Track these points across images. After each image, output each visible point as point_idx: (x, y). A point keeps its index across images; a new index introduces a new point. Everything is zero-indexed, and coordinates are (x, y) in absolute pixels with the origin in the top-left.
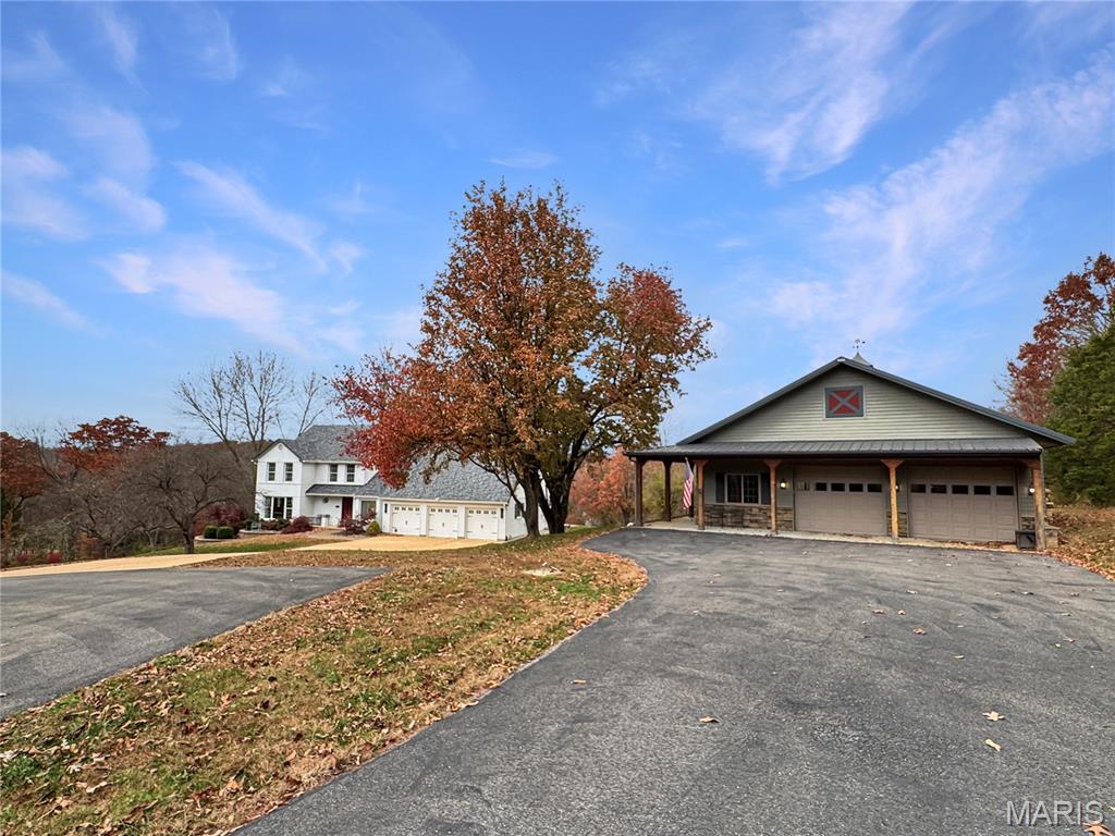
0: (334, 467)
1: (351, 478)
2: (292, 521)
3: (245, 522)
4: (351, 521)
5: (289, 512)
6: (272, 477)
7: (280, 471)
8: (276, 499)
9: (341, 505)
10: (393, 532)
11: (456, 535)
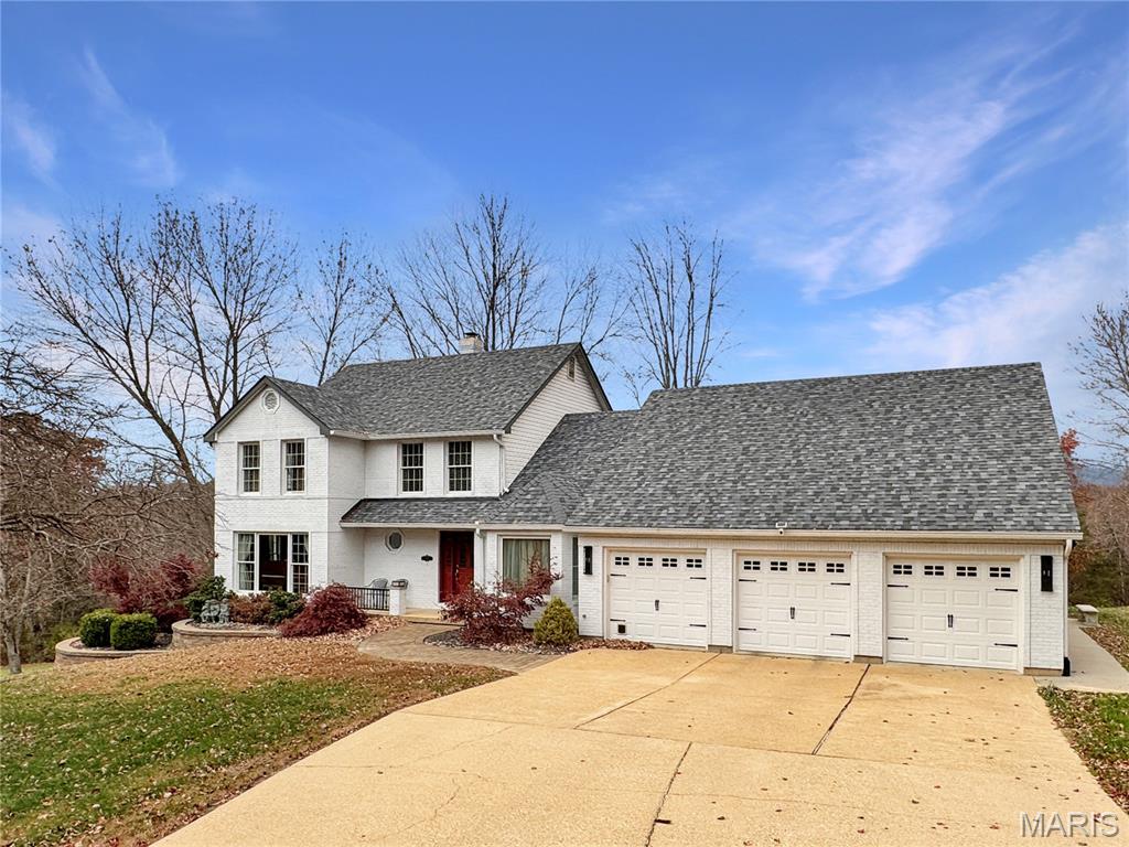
0: (412, 452)
1: (460, 478)
2: (308, 598)
3: (186, 601)
4: (479, 600)
5: (302, 573)
6: (251, 481)
7: (272, 464)
8: (265, 539)
9: (435, 553)
10: (615, 635)
11: (848, 650)
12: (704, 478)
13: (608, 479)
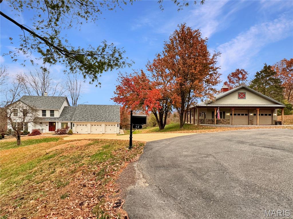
1: (52, 115)
4: (59, 130)
5: (26, 128)
6: (15, 115)
7: (20, 112)
9: (48, 125)
10: (77, 133)
11: (101, 133)
12: (87, 116)
13: (75, 116)
